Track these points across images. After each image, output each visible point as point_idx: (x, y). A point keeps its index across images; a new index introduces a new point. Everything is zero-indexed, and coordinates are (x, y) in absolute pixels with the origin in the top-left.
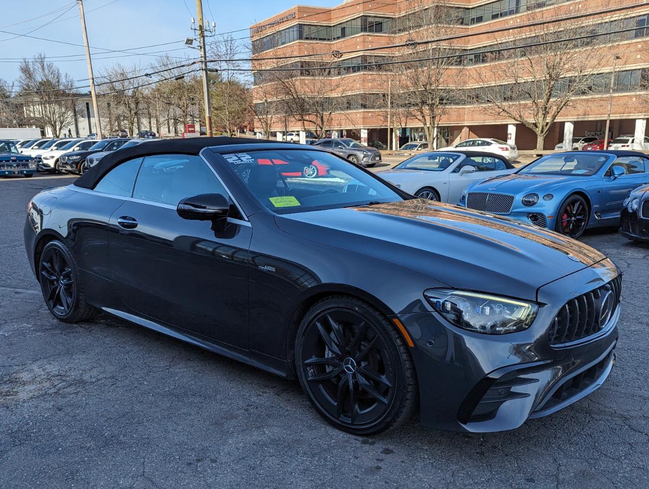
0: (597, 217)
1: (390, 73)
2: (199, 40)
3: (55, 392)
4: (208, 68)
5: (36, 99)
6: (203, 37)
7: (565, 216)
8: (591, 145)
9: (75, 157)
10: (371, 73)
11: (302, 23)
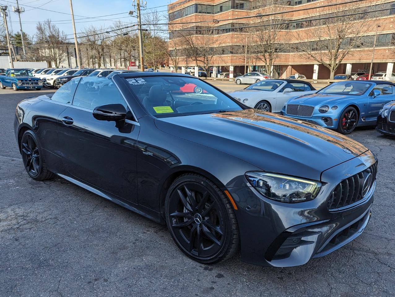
0: (363, 120)
1: (247, 34)
2: (137, 12)
3: (17, 228)
4: (142, 28)
5: (46, 45)
6: (139, 10)
7: (344, 119)
8: (361, 77)
9: (64, 79)
10: (236, 33)
11: (197, 3)
